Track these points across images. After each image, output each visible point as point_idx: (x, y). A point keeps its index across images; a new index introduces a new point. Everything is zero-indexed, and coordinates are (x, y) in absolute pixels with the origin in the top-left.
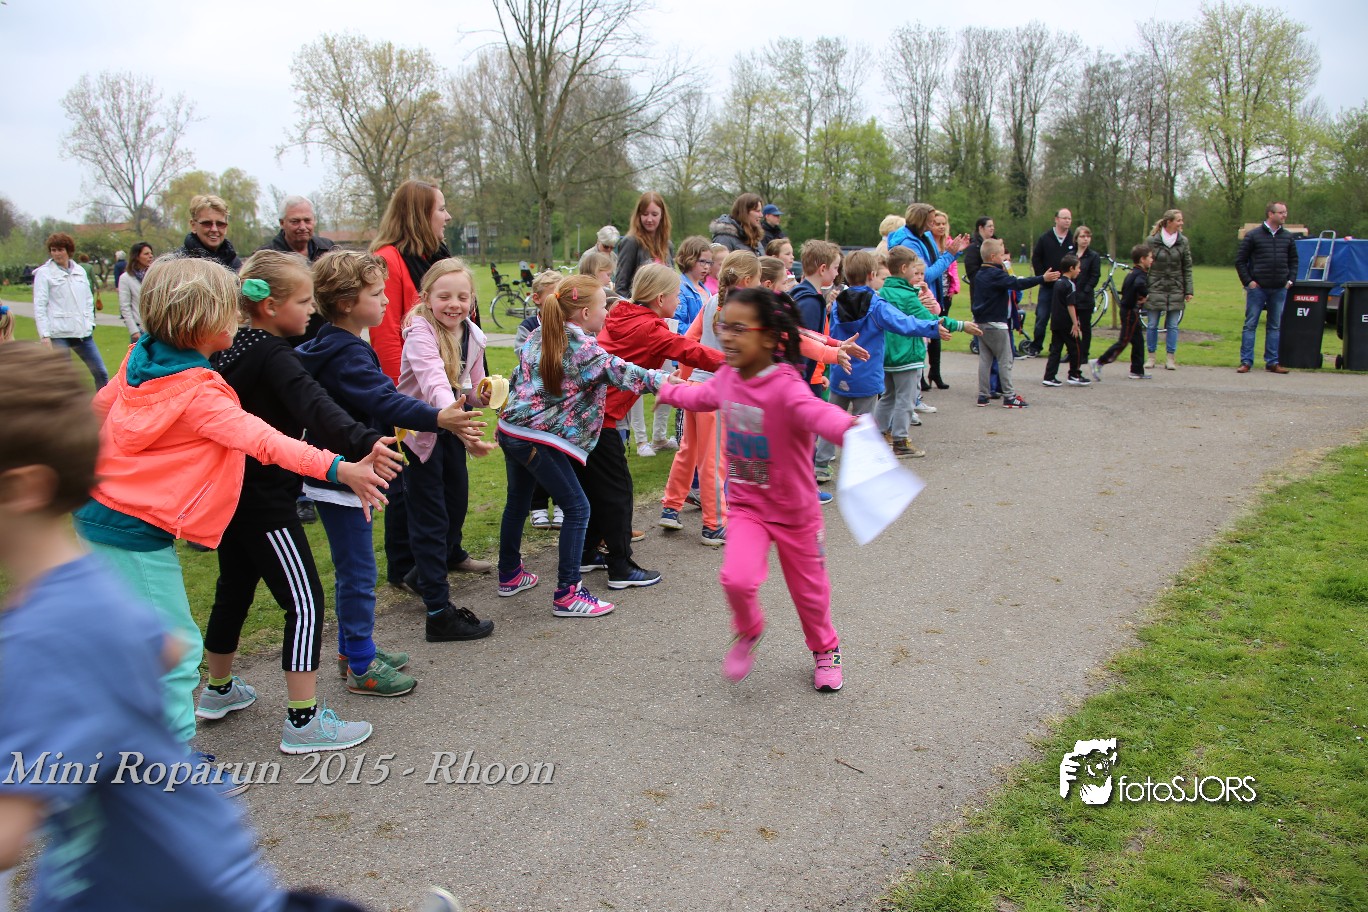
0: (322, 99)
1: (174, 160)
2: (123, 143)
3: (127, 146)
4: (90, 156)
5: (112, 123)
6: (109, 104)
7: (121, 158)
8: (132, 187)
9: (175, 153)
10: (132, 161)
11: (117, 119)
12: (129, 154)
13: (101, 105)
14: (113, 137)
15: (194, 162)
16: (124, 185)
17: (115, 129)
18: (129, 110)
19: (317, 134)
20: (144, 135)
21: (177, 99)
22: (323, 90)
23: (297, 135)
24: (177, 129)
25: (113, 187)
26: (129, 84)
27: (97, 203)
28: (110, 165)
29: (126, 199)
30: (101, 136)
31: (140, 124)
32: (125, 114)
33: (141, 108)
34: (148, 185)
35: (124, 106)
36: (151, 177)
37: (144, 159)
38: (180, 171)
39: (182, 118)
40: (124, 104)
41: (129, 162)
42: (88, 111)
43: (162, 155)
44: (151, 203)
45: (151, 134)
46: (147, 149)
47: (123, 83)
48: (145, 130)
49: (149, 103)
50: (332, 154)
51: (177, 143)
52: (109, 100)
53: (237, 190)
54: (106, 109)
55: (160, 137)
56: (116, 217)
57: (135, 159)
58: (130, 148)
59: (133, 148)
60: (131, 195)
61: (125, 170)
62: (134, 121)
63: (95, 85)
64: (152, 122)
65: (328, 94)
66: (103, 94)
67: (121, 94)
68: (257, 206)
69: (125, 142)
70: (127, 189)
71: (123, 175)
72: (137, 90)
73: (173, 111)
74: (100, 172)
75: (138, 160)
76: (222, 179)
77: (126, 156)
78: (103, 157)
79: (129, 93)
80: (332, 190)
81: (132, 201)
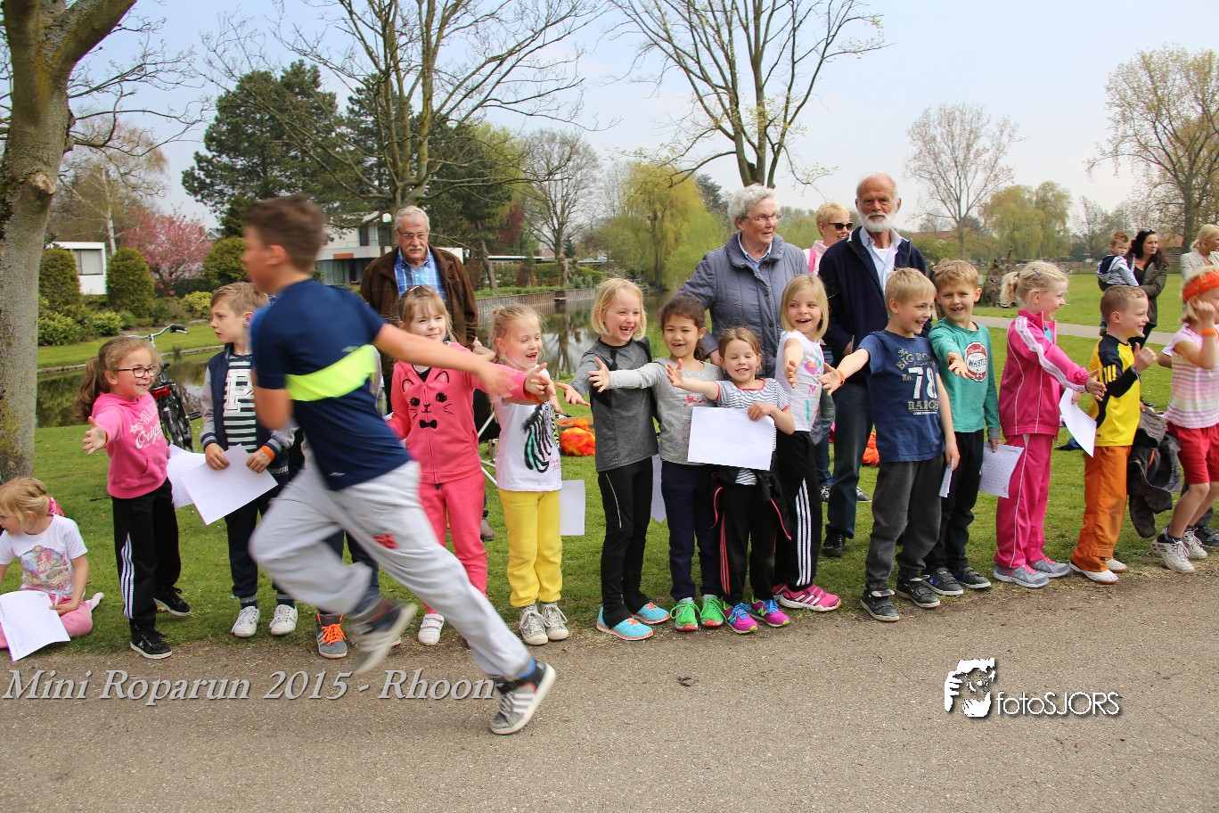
0: (1135, 113)
1: (996, 176)
2: (953, 164)
3: (957, 166)
4: (927, 176)
5: (946, 147)
6: (944, 130)
7: (952, 176)
8: (958, 201)
9: (997, 170)
10: (960, 178)
11: (950, 143)
12: (958, 172)
13: (938, 132)
14: (946, 159)
15: (1012, 177)
16: (952, 199)
17: (948, 152)
18: (961, 135)
19: (1128, 147)
20: (971, 156)
21: (1002, 123)
22: (1137, 105)
23: (1109, 148)
24: (1000, 149)
25: (943, 201)
26: (962, 113)
27: (929, 214)
28: (942, 183)
29: (952, 210)
30: (936, 159)
31: (969, 146)
32: (957, 139)
33: (971, 132)
34: (972, 198)
35: (957, 133)
36: (975, 192)
37: (970, 176)
38: (1000, 186)
39: (1005, 140)
40: (957, 129)
41: (958, 179)
42: (927, 138)
43: (985, 172)
44: (974, 213)
45: (978, 154)
46: (973, 167)
47: (957, 113)
48: (973, 151)
49: (977, 128)
50: (1143, 165)
51: (999, 161)
52: (945, 127)
53: (1050, 202)
54: (942, 135)
55: (986, 156)
56: (944, 226)
57: (963, 177)
58: (959, 167)
59: (961, 167)
60: (957, 208)
61: (953, 185)
62: (964, 144)
63: (934, 116)
64: (979, 145)
65: (1142, 108)
66: (940, 123)
67: (955, 123)
68: (1068, 216)
69: (956, 162)
70: (954, 203)
71: (952, 190)
72: (968, 117)
73: (998, 133)
74: (933, 188)
75: (965, 177)
76: (1037, 192)
77: (956, 174)
78: (937, 177)
79: (962, 121)
80: (1140, 198)
81: (957, 212)
